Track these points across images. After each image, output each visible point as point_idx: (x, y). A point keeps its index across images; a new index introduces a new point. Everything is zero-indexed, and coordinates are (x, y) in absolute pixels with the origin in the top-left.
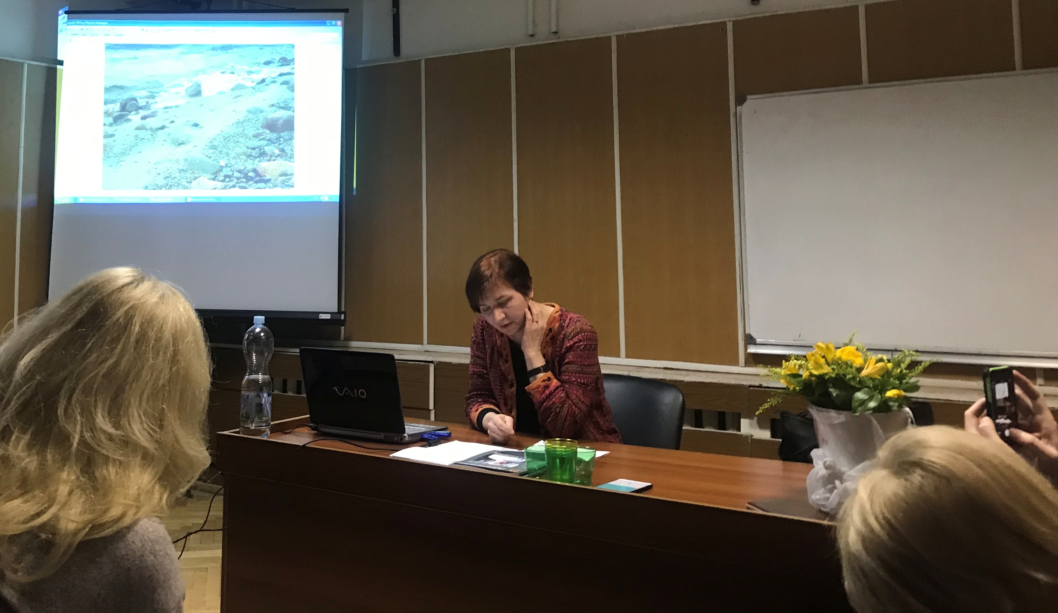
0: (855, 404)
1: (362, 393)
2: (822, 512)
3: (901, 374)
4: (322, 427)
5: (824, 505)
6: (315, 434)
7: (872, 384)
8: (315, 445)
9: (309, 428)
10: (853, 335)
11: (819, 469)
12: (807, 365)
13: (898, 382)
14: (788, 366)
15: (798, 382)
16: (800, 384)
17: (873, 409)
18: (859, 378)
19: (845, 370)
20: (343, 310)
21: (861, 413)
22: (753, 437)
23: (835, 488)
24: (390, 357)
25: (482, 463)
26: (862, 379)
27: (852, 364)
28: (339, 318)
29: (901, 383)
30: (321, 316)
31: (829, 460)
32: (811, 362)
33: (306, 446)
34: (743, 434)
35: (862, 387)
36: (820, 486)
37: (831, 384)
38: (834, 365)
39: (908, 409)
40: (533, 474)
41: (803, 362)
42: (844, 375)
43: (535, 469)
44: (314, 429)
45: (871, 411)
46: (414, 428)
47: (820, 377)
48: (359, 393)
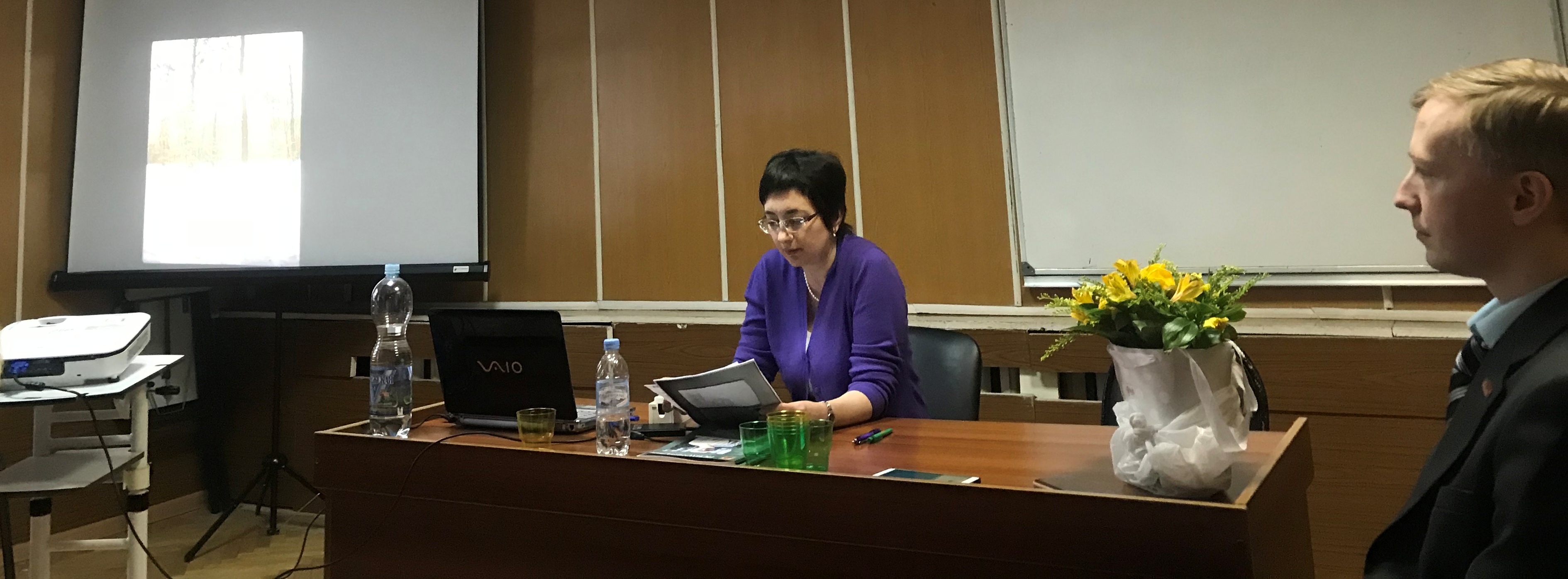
0: (1166, 338)
1: (516, 367)
2: (1130, 486)
3: (1222, 297)
4: (461, 417)
5: (1133, 475)
6: (452, 427)
7: (1187, 312)
8: (454, 441)
9: (444, 420)
10: (1160, 250)
11: (1125, 428)
12: (1103, 291)
13: (1218, 308)
14: (1079, 294)
15: (1093, 315)
16: (1096, 317)
17: (1189, 343)
18: (1169, 304)
19: (1153, 295)
20: (486, 259)
21: (1175, 350)
22: (1036, 399)
23: (1145, 451)
24: (554, 315)
25: (682, 451)
26: (1174, 306)
27: (1160, 286)
28: (481, 271)
29: (1222, 308)
30: (455, 270)
31: (1136, 415)
32: (1109, 287)
33: (441, 443)
34: (1024, 395)
35: (1174, 316)
36: (1127, 450)
37: (1136, 314)
38: (1138, 288)
39: (1231, 343)
40: (753, 460)
41: (1098, 288)
42: (1151, 301)
43: (755, 454)
44: (451, 421)
45: (1187, 346)
46: (589, 412)
47: (1121, 306)
48: (513, 366)
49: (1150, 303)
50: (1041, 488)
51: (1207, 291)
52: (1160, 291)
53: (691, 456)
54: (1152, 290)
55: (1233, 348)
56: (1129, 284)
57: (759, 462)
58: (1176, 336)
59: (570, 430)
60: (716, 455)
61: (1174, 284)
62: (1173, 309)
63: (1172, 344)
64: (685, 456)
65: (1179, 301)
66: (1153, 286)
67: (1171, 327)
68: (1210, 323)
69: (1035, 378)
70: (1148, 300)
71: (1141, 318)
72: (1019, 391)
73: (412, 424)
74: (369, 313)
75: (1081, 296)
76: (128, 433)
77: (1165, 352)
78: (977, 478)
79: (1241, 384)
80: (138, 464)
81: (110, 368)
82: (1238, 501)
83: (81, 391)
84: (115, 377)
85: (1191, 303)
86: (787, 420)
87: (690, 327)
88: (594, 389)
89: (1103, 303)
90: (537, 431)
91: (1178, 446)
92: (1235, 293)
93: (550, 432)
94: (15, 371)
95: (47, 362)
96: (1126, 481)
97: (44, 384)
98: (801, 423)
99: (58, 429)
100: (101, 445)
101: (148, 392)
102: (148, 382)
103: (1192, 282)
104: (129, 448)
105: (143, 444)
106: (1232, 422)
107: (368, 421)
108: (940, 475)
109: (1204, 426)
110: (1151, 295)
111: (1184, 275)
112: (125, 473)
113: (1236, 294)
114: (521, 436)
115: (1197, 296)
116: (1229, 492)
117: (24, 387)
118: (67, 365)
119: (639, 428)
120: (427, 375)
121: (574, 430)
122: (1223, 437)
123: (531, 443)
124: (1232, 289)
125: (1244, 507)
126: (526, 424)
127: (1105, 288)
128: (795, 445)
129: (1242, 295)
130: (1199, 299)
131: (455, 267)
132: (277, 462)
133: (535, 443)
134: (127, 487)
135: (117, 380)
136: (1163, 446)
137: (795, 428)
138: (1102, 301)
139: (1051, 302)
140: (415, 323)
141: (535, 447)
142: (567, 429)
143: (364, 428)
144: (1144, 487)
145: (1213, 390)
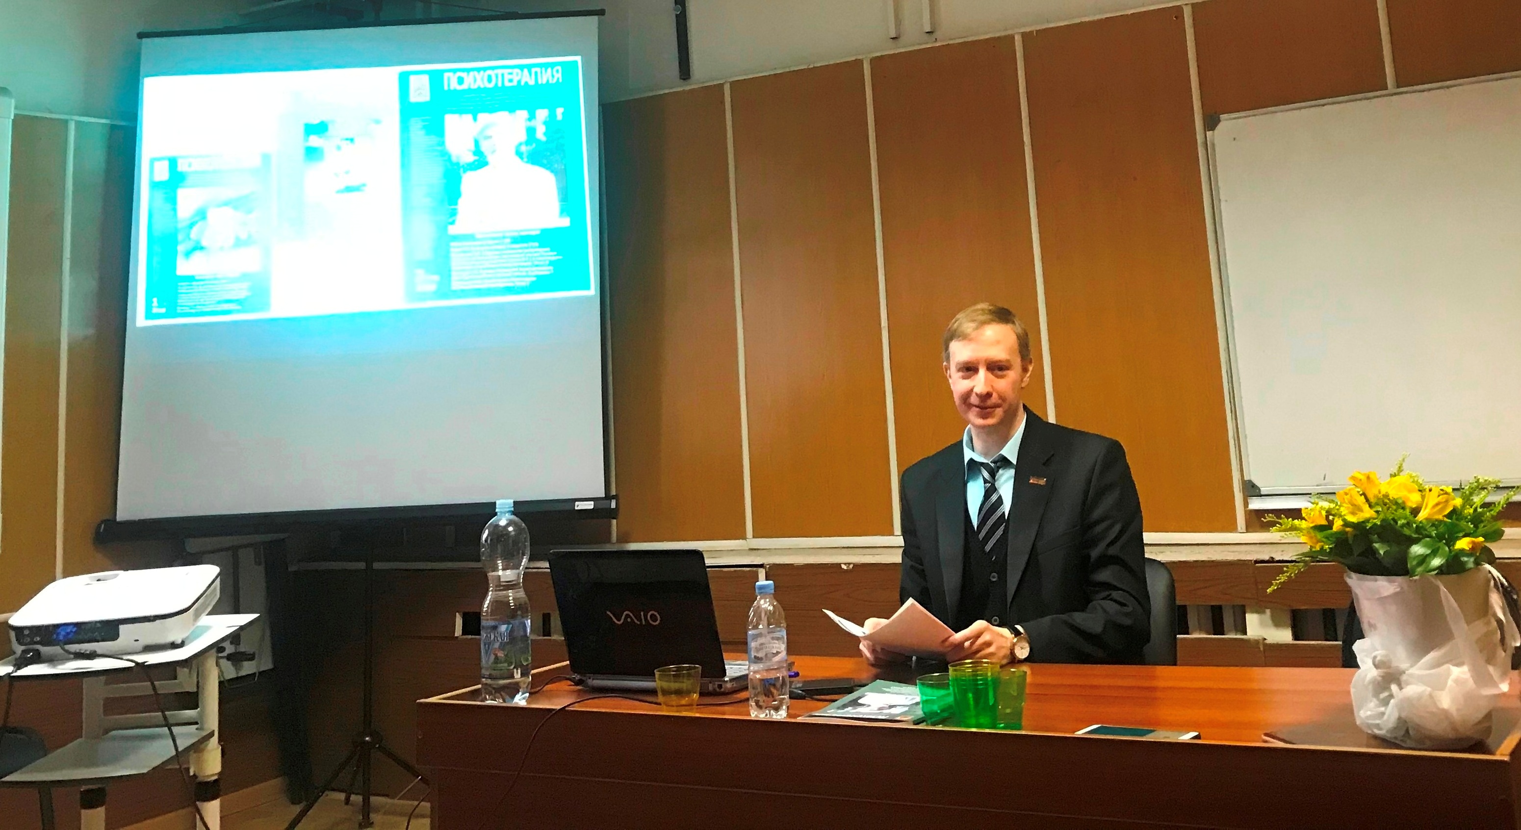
0: (1411, 564)
1: (653, 618)
2: (1376, 737)
3: (1476, 513)
4: (590, 678)
5: (1378, 724)
6: (580, 690)
7: (1435, 532)
8: (580, 707)
9: (570, 683)
10: (1404, 460)
11: (1367, 670)
12: (1338, 509)
13: (1472, 526)
14: (1310, 514)
15: (1327, 538)
16: (1329, 540)
17: (1440, 568)
18: (1415, 523)
19: (1395, 512)
20: (613, 493)
21: (1422, 575)
22: (1266, 641)
23: (1391, 696)
24: (698, 555)
25: (850, 712)
26: (1421, 525)
27: (1404, 502)
28: (608, 506)
29: (1476, 527)
30: (578, 506)
31: (1380, 653)
32: (1344, 505)
33: (567, 709)
34: (1251, 637)
35: (1421, 536)
36: (1370, 695)
37: (1376, 536)
38: (1378, 505)
39: (1488, 567)
40: (933, 720)
41: (1332, 506)
42: (1393, 519)
43: (936, 714)
44: (577, 683)
45: (1436, 572)
46: (740, 668)
47: (1359, 527)
48: (649, 617)
49: (1392, 522)
50: (1271, 742)
51: (1459, 507)
52: (1403, 508)
53: (861, 716)
54: (1394, 507)
55: (1490, 572)
56: (1367, 500)
57: (943, 722)
58: (1423, 560)
59: (718, 690)
60: (890, 714)
61: (1420, 499)
62: (1419, 529)
63: (1419, 569)
64: (855, 716)
65: (1426, 519)
66: (1396, 503)
67: (1417, 550)
68: (1463, 544)
69: (1263, 616)
70: (1390, 518)
71: (1382, 540)
72: (1245, 633)
73: (532, 688)
74: (479, 560)
75: (1312, 515)
76: (195, 707)
77: (1411, 579)
78: (1196, 734)
79: (1501, 616)
80: (207, 745)
81: (173, 631)
82: (1498, 752)
83: (140, 658)
84: (179, 641)
85: (1441, 521)
86: (972, 671)
87: (857, 566)
88: (746, 643)
89: (1338, 524)
90: (679, 693)
91: (1429, 689)
92: (1491, 508)
93: (695, 693)
94: (61, 637)
95: (99, 625)
96: (1370, 732)
97: (95, 651)
98: (989, 674)
99: (113, 705)
100: (164, 723)
101: (218, 658)
102: (217, 647)
103: (1441, 497)
104: (196, 726)
105: (212, 722)
106: (1490, 660)
107: (479, 686)
108: (1154, 731)
109: (1458, 665)
110: (1393, 513)
111: (1430, 490)
112: (193, 756)
113: (1491, 510)
114: (661, 698)
115: (1446, 512)
116: (1490, 741)
117: (72, 656)
118: (122, 628)
119: (800, 685)
120: (547, 632)
121: (722, 690)
122: (1481, 678)
123: (673, 706)
124: (1486, 505)
125: (1506, 759)
126: (665, 685)
127: (1340, 506)
128: (982, 701)
129: (1500, 511)
130: (1449, 516)
131: (577, 503)
132: (370, 740)
133: (677, 706)
134: (195, 771)
135: (182, 645)
136: (1412, 690)
137: (981, 680)
138: (1336, 521)
139: (1277, 525)
140: (530, 570)
141: (677, 712)
142: (714, 689)
143: (474, 695)
144: (1390, 738)
145: (1468, 623)
